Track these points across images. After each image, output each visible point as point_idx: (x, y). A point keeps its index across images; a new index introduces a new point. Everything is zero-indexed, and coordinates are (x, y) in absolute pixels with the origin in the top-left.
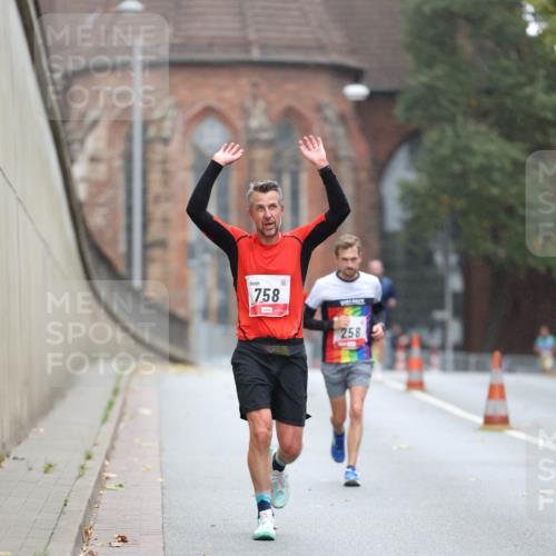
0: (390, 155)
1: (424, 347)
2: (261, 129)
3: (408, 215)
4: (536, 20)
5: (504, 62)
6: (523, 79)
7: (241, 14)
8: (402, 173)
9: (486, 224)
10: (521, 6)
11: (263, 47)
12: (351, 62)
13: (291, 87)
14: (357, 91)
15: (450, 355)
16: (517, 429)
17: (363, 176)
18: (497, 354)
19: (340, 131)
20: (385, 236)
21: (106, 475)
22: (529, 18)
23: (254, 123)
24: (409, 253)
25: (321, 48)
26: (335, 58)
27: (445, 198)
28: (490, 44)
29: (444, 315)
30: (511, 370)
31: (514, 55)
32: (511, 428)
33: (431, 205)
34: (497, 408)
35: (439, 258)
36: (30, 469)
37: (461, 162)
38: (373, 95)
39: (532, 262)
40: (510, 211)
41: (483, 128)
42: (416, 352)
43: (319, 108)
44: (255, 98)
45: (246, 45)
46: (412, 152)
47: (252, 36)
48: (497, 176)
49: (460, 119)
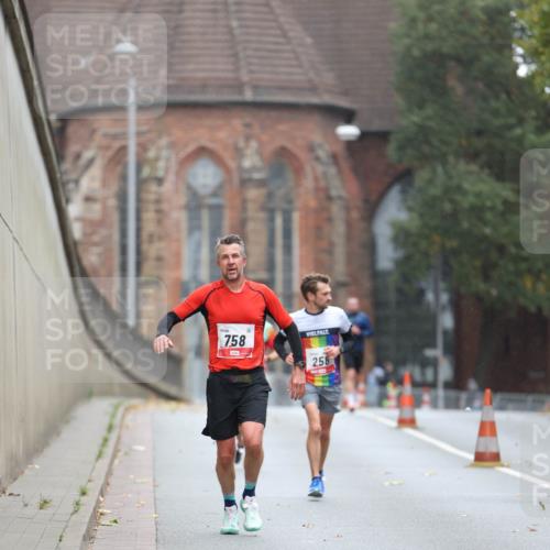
0: (382, 195)
1: (415, 384)
2: (254, 169)
3: (400, 254)
4: (525, 62)
5: (494, 104)
6: (512, 120)
7: (235, 55)
8: (394, 212)
9: (478, 263)
10: (511, 49)
11: (255, 88)
12: (343, 103)
13: (282, 127)
14: (349, 131)
15: (441, 392)
16: (508, 466)
17: (355, 215)
18: (488, 391)
19: (332, 170)
20: (375, 274)
21: (100, 511)
22: (519, 60)
23: (247, 163)
24: (400, 291)
25: (313, 89)
26: (327, 99)
27: (437, 238)
28: (480, 85)
29: (435, 352)
30: (502, 408)
31: (504, 96)
32: (503, 466)
33: (423, 244)
34: (488, 446)
35: (430, 296)
36: (26, 505)
37: (452, 201)
38: (364, 135)
39: (522, 301)
40: (501, 249)
41: (474, 167)
42: (408, 389)
43: (311, 148)
44: (248, 138)
45: (239, 86)
46: (404, 192)
47: (245, 77)
48: (489, 216)
49: (451, 159)
